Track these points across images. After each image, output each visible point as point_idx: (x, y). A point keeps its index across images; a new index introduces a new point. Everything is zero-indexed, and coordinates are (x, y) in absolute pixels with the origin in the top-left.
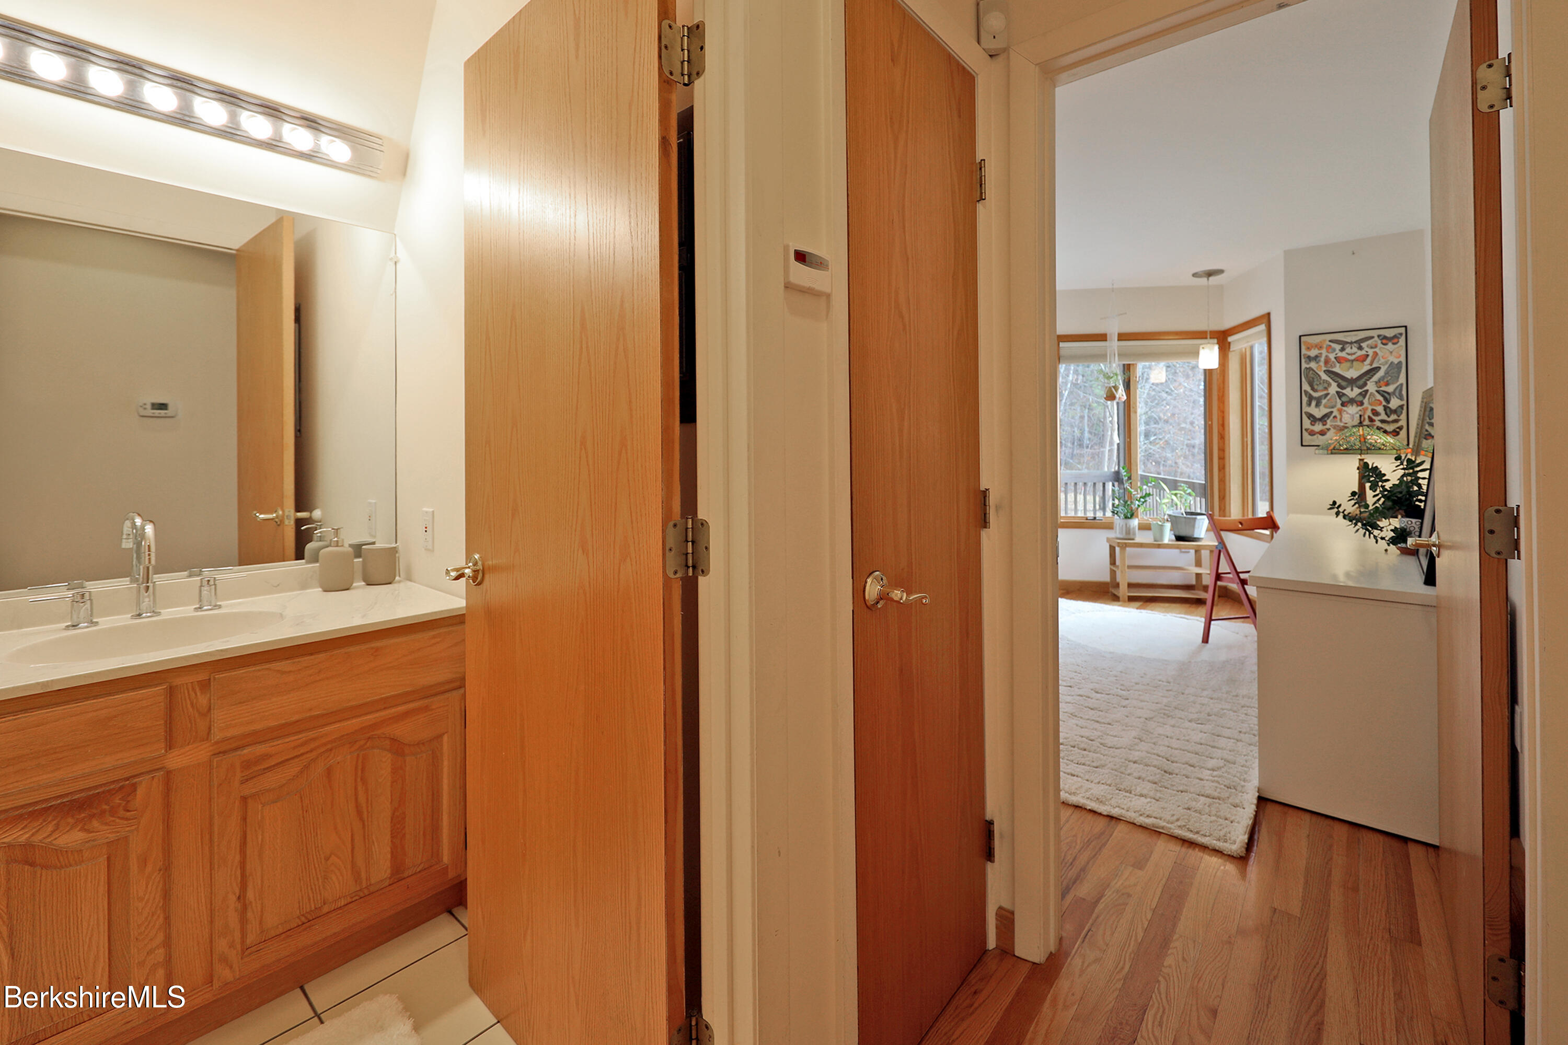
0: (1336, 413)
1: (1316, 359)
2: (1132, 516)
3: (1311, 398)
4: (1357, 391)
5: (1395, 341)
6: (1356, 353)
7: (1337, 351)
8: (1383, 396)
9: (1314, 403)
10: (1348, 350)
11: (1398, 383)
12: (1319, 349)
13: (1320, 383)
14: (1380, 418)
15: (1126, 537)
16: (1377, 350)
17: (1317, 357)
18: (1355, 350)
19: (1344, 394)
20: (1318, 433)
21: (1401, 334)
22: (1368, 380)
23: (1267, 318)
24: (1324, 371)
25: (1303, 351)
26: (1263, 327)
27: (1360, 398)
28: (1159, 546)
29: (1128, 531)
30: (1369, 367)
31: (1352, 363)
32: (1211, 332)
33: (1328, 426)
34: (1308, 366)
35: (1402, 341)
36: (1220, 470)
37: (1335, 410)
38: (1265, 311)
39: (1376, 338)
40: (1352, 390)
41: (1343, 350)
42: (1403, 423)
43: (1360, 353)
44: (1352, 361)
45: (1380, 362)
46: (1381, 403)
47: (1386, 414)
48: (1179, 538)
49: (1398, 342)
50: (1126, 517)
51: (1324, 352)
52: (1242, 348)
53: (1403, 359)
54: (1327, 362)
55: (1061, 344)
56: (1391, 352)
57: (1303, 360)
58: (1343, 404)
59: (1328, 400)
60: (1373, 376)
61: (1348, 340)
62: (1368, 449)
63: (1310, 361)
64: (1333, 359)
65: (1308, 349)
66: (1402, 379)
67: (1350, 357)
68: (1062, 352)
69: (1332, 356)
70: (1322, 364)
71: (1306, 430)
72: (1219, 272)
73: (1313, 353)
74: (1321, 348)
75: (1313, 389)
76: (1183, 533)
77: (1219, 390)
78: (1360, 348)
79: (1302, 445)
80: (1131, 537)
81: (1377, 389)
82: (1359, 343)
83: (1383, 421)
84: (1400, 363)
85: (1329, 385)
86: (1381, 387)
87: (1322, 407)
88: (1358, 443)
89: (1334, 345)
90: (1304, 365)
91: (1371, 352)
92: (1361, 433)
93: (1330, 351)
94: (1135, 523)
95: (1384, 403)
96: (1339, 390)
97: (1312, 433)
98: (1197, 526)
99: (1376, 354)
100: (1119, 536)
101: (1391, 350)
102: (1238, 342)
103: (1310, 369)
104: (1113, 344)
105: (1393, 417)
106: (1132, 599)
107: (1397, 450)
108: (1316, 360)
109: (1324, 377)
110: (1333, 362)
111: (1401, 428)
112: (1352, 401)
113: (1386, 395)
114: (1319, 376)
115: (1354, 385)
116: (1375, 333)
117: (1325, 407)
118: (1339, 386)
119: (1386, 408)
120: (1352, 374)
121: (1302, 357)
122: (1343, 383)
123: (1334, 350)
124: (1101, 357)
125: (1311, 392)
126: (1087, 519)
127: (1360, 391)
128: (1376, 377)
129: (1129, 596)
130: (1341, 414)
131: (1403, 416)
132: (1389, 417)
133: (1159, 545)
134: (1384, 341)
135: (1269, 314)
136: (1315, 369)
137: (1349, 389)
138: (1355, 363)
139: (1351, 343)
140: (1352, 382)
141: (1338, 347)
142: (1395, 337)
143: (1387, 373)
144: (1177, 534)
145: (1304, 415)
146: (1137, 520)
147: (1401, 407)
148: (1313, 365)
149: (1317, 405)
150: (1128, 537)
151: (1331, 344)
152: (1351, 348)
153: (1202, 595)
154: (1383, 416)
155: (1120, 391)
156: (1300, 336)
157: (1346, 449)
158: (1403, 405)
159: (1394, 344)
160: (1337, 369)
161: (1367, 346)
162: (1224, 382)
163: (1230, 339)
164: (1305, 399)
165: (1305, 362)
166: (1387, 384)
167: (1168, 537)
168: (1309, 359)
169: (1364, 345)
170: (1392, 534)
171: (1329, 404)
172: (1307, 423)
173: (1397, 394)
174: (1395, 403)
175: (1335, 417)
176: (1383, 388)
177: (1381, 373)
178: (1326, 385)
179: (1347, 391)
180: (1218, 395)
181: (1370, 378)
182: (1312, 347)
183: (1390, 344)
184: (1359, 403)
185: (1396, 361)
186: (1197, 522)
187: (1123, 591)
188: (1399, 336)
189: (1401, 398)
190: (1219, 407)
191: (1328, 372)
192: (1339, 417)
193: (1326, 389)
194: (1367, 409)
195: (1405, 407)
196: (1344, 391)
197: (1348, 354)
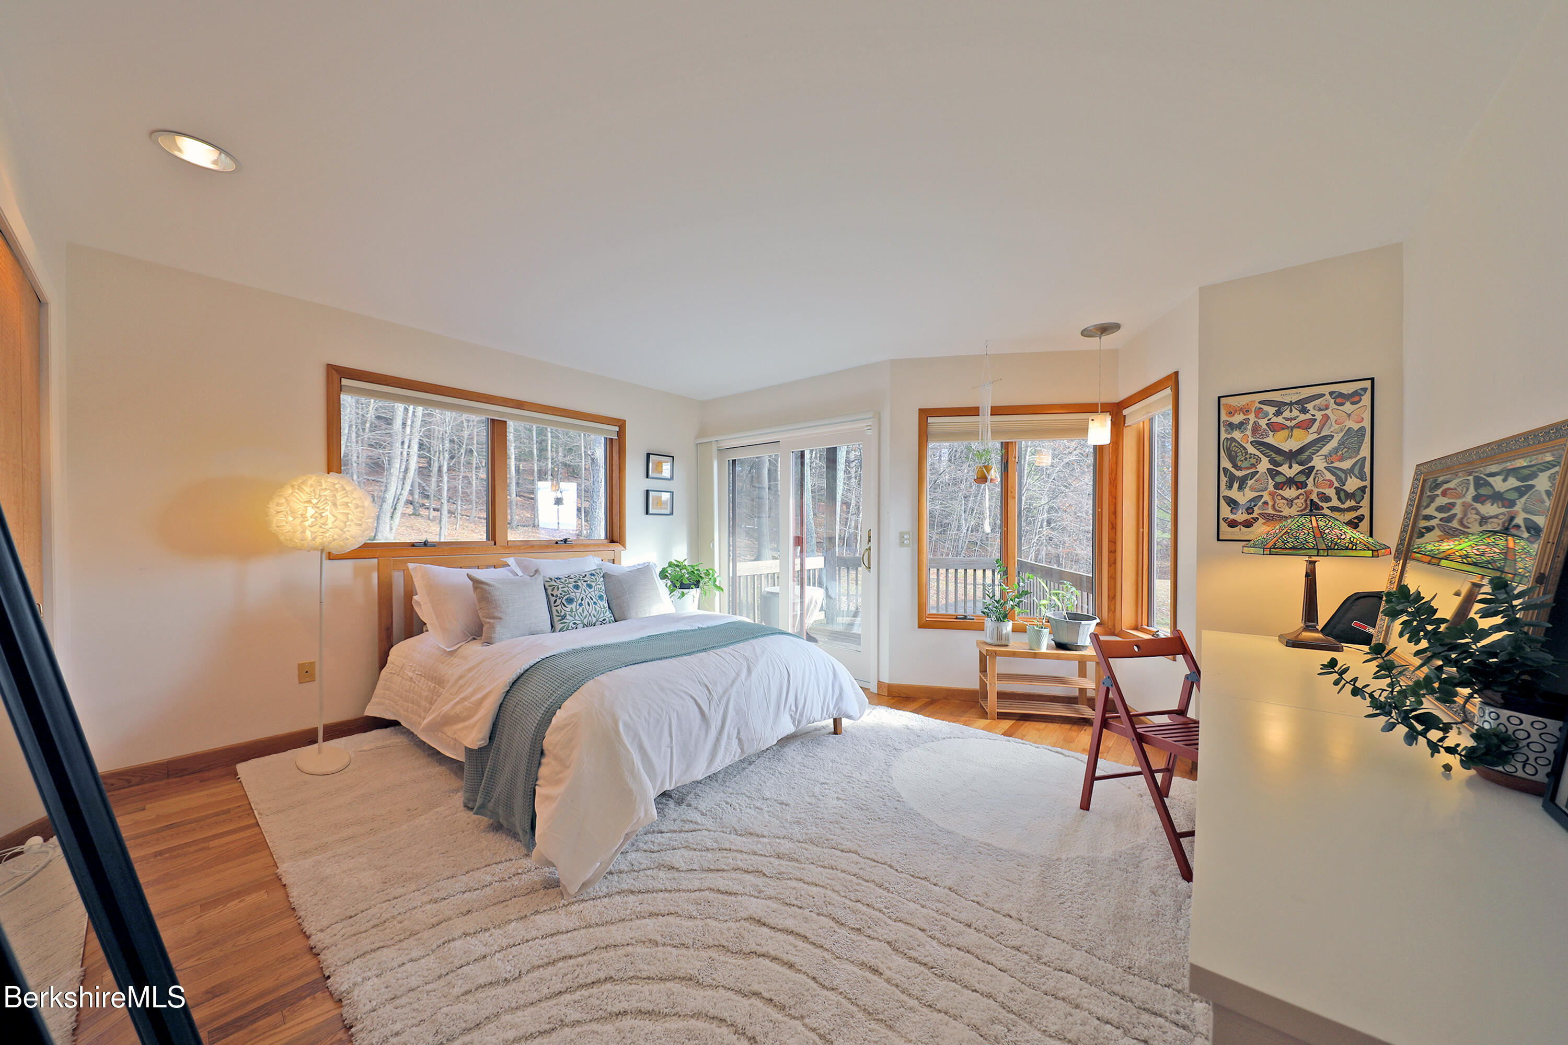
0: (1266, 497)
1: (1241, 426)
2: (1005, 616)
3: (1232, 479)
4: (1297, 468)
5: (1356, 399)
6: (1297, 417)
7: (1271, 416)
8: (1334, 474)
9: (1236, 485)
10: (1286, 414)
11: (1359, 457)
12: (1245, 415)
13: (1246, 459)
14: (1329, 504)
15: (996, 642)
16: (1328, 412)
17: (1241, 424)
18: (1295, 413)
19: (1279, 473)
20: (1240, 523)
21: (1365, 390)
22: (1314, 454)
23: (1173, 380)
24: (1251, 442)
25: (1224, 417)
26: (1168, 392)
27: (1303, 478)
28: (1035, 656)
29: (1000, 636)
30: (1315, 436)
31: (1292, 430)
32: (1102, 404)
33: (1255, 515)
34: (1229, 437)
35: (1366, 399)
36: (1110, 565)
37: (1265, 494)
38: (1170, 371)
39: (1328, 396)
40: (1290, 467)
41: (1278, 414)
42: (1365, 511)
43: (1303, 417)
44: (1292, 428)
45: (1332, 429)
46: (1331, 484)
47: (1339, 499)
48: (1060, 646)
49: (1361, 400)
50: (998, 620)
51: (1252, 417)
52: (1138, 423)
53: (1367, 424)
54: (1256, 429)
55: (930, 420)
56: (1349, 415)
57: (1222, 429)
58: (1278, 486)
59: (1256, 481)
60: (1321, 448)
61: (1287, 399)
62: (1329, 549)
63: (1232, 429)
64: (1265, 427)
65: (1231, 414)
66: (1365, 452)
67: (1288, 423)
68: (931, 429)
69: (1263, 423)
70: (1249, 433)
71: (1225, 520)
72: (1115, 327)
73: (1237, 419)
74: (1247, 412)
75: (1235, 466)
76: (1064, 639)
77: (1111, 474)
78: (1304, 411)
79: (1218, 540)
80: (1004, 643)
81: (1326, 465)
82: (1302, 405)
83: (1333, 509)
84: (1362, 429)
85: (1259, 460)
86: (1332, 463)
87: (1247, 490)
88: (1311, 539)
89: (1265, 408)
90: (1224, 436)
91: (1319, 415)
92: (1315, 524)
93: (1260, 415)
94: (1008, 626)
95: (1336, 484)
96: (1272, 467)
97: (1233, 524)
98: (1081, 632)
99: (1326, 417)
100: (989, 640)
101: (1349, 412)
102: (1135, 415)
103: (1233, 439)
104: (986, 420)
105: (1350, 503)
106: (1002, 716)
107: (1372, 550)
108: (1240, 429)
109: (1251, 450)
110: (1265, 430)
111: (1360, 518)
112: (1290, 482)
113: (1340, 473)
114: (1245, 449)
115: (1293, 461)
116: (1326, 390)
117: (1252, 489)
118: (1272, 462)
119: (1338, 491)
120: (1291, 445)
121: (1222, 424)
122: (1279, 458)
123: (1267, 414)
124: (973, 434)
125: (1233, 470)
126: (956, 618)
127: (1302, 468)
128: (1325, 450)
129: (998, 713)
130: (1273, 499)
131: (1365, 502)
132: (1343, 503)
133: (1035, 654)
134: (1339, 400)
135: (1177, 373)
136: (1239, 441)
137: (1286, 466)
138: (1296, 431)
139: (1291, 404)
140: (1292, 456)
141: (1271, 410)
142: (1356, 393)
143: (1342, 443)
144: (1058, 640)
145: (1222, 501)
146: (1011, 623)
147: (1363, 489)
148: (1237, 435)
149: (1240, 488)
150: (999, 643)
151: (1261, 406)
152: (1291, 411)
153: (1087, 712)
154: (1335, 502)
155: (992, 472)
156: (1219, 398)
157: (1294, 548)
158: (1365, 487)
159: (1353, 403)
160: (1270, 440)
161: (1314, 408)
162: (1116, 464)
163: (1125, 412)
164: (1224, 480)
165: (1226, 431)
166: (1341, 459)
167: (1045, 643)
168: (1231, 426)
169: (1309, 406)
170: (1471, 743)
171: (1259, 487)
172: (1226, 511)
173: (1356, 472)
174: (1352, 484)
175: (1266, 503)
176: (1336, 464)
177: (1333, 444)
178: (1253, 461)
179: (1284, 469)
180: (1110, 479)
181: (1318, 451)
182: (1236, 411)
183: (1348, 404)
184: (1299, 485)
185: (1356, 427)
186: (1081, 628)
187: (992, 703)
188: (1363, 393)
189: (1362, 478)
190: (1110, 493)
191: (1258, 444)
192: (1270, 503)
193: (1253, 466)
194: (1311, 492)
195: (1368, 490)
196: (1279, 469)
197: (1287, 419)
